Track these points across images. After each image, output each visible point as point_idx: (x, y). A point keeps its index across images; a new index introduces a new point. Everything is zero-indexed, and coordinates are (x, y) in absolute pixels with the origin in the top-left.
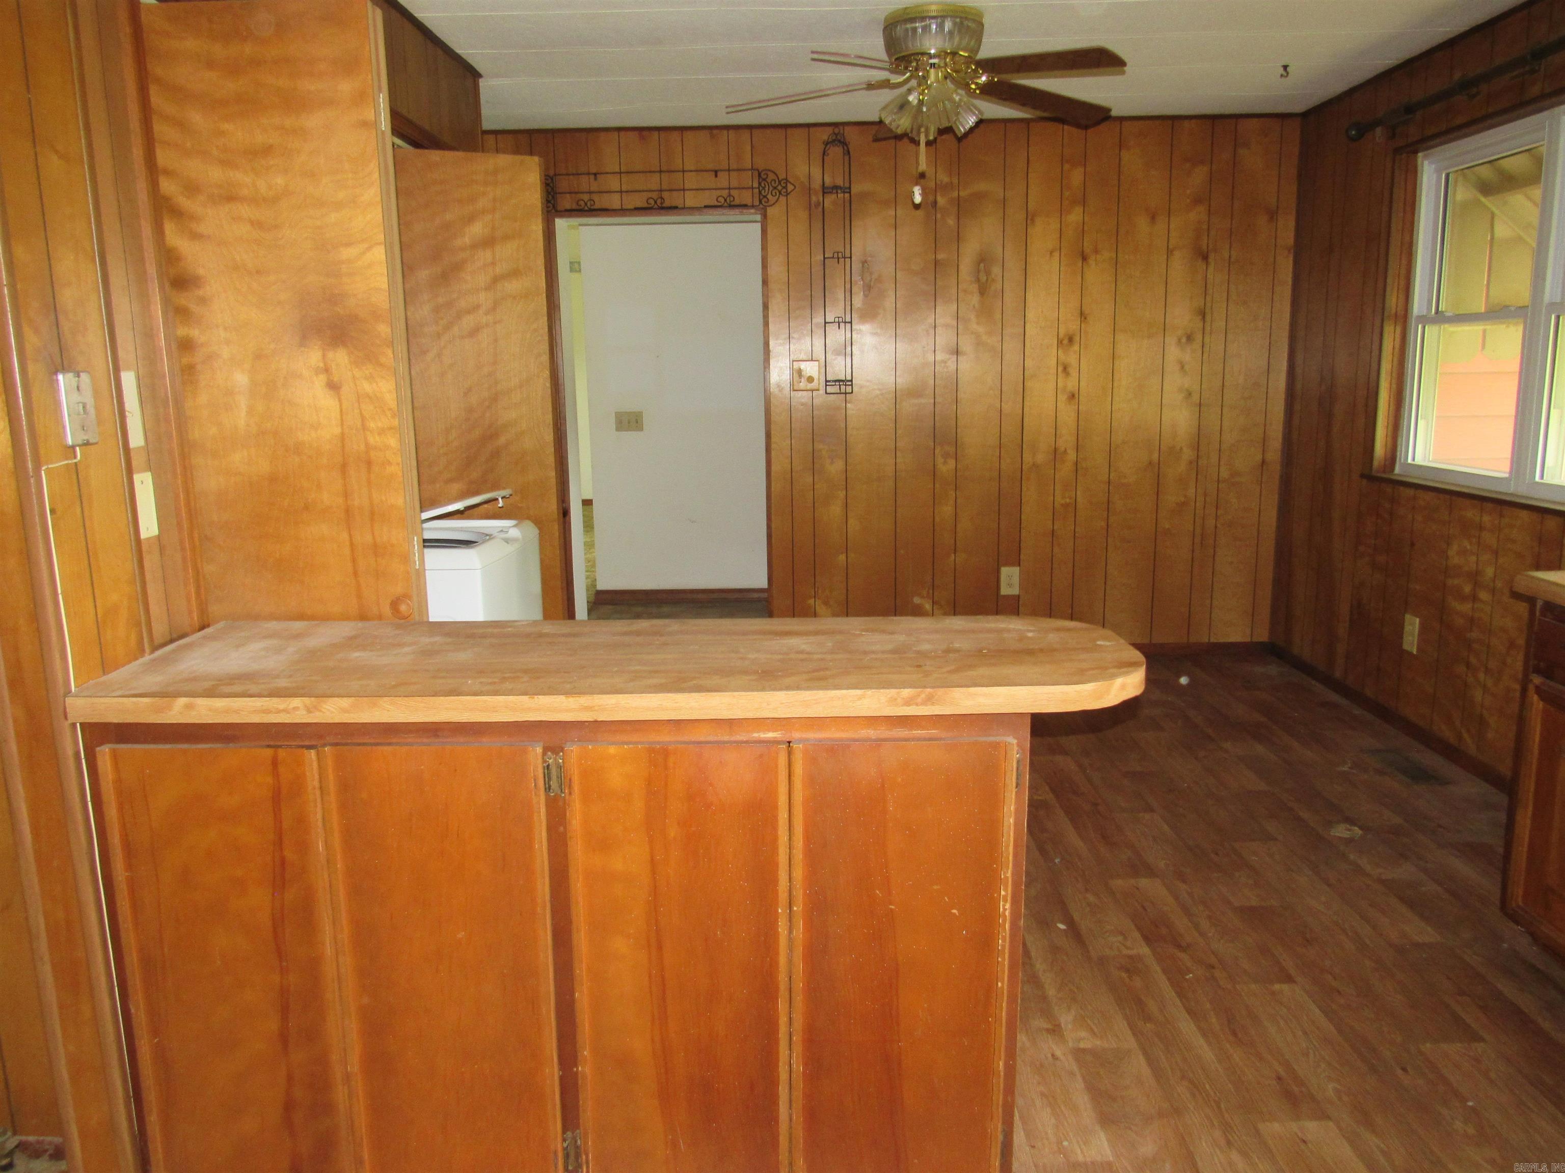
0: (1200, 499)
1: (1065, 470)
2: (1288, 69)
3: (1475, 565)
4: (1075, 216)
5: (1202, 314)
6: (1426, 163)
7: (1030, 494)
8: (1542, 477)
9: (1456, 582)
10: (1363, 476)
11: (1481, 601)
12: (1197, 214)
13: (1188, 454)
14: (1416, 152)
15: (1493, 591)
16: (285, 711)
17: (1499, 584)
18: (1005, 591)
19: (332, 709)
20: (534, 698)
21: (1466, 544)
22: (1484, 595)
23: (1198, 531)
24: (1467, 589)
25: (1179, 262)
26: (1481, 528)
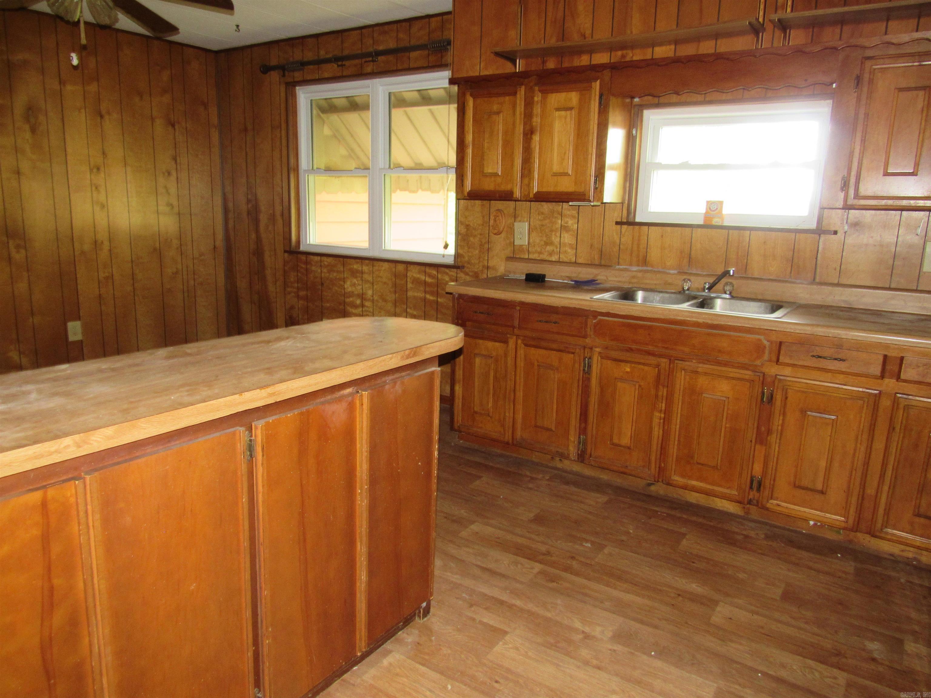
0: (185, 269)
1: (104, 254)
2: (239, 27)
3: (361, 290)
4: (93, 88)
5: (175, 159)
6: (301, 92)
7: (82, 272)
8: (385, 247)
9: (351, 299)
10: (285, 251)
11: (367, 307)
12: (166, 99)
13: (175, 242)
14: (295, 86)
15: (373, 301)
16: (57, 452)
17: (376, 298)
18: (72, 338)
19: (99, 439)
20: (242, 395)
21: (355, 281)
22: (367, 304)
23: (185, 289)
24: (358, 302)
25: (159, 126)
26: (362, 273)
